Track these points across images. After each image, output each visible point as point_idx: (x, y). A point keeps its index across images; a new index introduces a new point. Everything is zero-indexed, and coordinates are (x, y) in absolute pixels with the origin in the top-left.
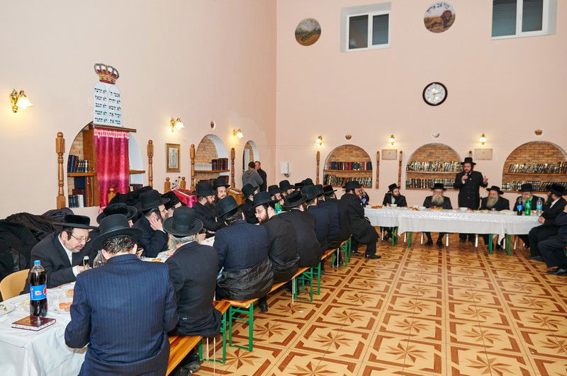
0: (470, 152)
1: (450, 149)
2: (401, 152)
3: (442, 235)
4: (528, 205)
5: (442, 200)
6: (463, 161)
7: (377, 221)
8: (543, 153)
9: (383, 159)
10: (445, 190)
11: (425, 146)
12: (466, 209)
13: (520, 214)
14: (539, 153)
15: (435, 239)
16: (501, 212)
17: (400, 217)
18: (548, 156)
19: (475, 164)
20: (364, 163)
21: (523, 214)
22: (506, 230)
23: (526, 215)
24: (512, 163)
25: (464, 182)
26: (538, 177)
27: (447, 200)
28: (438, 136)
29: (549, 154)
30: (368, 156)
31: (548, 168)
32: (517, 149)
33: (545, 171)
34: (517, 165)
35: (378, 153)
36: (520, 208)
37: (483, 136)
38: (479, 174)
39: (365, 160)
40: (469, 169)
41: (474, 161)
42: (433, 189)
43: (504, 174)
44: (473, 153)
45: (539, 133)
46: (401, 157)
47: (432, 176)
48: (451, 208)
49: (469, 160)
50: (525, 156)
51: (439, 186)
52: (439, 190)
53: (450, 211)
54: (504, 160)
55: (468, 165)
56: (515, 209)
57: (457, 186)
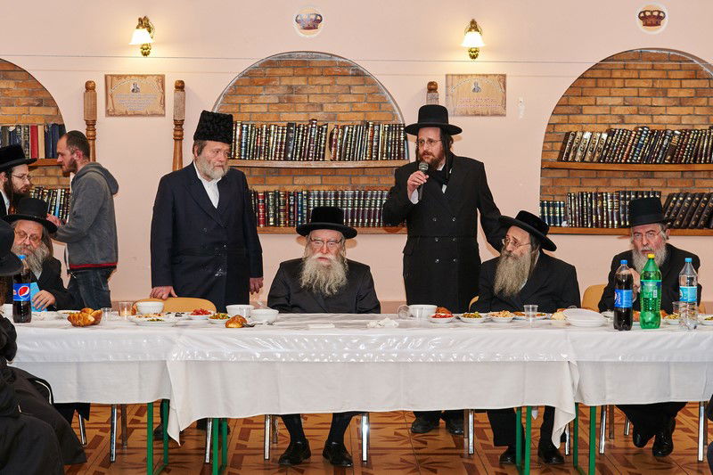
0: (432, 88)
1: (359, 74)
2: (180, 86)
3: (341, 421)
4: (652, 289)
5: (338, 274)
6: (415, 120)
7: (80, 383)
8: (665, 94)
9: (109, 114)
10: (350, 234)
11: (270, 63)
12: (429, 309)
13: (624, 321)
14: (654, 92)
15: (318, 439)
16: (559, 315)
17: (175, 357)
18: (681, 102)
19: (458, 130)
20: (34, 129)
21: (635, 324)
22: (579, 391)
23: (645, 325)
24: (572, 128)
25: (414, 198)
26: (650, 175)
27: (358, 273)
28: (314, 24)
29: (683, 94)
30: (48, 101)
31: (682, 145)
32: (582, 77)
33: (674, 155)
34: (587, 135)
35: (90, 87)
36: (623, 299)
37: (474, 26)
38: (475, 170)
39: (38, 116)
40: (435, 149)
41: (452, 121)
42: (304, 231)
43: (546, 168)
44: (441, 90)
45: (652, 19)
46: (180, 106)
47: (299, 180)
48: (376, 308)
49: (433, 115)
50: (610, 101)
51: (327, 217)
52: (326, 235)
53: (371, 320)
54: (546, 117)
55: (431, 134)
56: (606, 304)
57: (395, 214)
